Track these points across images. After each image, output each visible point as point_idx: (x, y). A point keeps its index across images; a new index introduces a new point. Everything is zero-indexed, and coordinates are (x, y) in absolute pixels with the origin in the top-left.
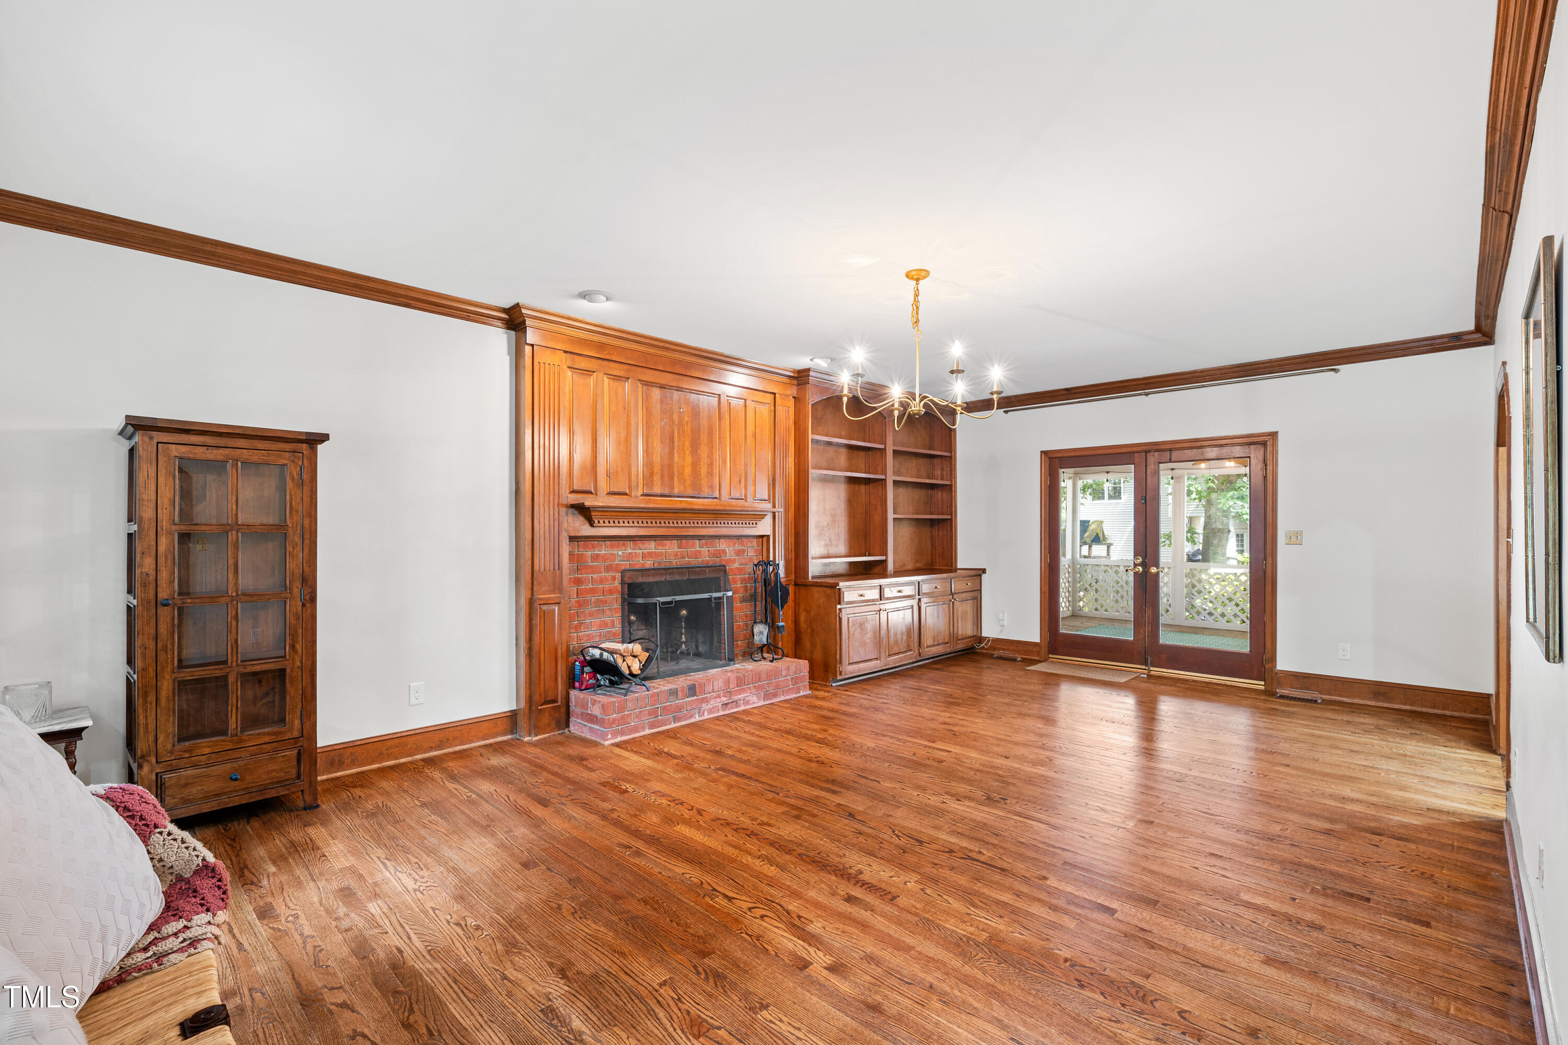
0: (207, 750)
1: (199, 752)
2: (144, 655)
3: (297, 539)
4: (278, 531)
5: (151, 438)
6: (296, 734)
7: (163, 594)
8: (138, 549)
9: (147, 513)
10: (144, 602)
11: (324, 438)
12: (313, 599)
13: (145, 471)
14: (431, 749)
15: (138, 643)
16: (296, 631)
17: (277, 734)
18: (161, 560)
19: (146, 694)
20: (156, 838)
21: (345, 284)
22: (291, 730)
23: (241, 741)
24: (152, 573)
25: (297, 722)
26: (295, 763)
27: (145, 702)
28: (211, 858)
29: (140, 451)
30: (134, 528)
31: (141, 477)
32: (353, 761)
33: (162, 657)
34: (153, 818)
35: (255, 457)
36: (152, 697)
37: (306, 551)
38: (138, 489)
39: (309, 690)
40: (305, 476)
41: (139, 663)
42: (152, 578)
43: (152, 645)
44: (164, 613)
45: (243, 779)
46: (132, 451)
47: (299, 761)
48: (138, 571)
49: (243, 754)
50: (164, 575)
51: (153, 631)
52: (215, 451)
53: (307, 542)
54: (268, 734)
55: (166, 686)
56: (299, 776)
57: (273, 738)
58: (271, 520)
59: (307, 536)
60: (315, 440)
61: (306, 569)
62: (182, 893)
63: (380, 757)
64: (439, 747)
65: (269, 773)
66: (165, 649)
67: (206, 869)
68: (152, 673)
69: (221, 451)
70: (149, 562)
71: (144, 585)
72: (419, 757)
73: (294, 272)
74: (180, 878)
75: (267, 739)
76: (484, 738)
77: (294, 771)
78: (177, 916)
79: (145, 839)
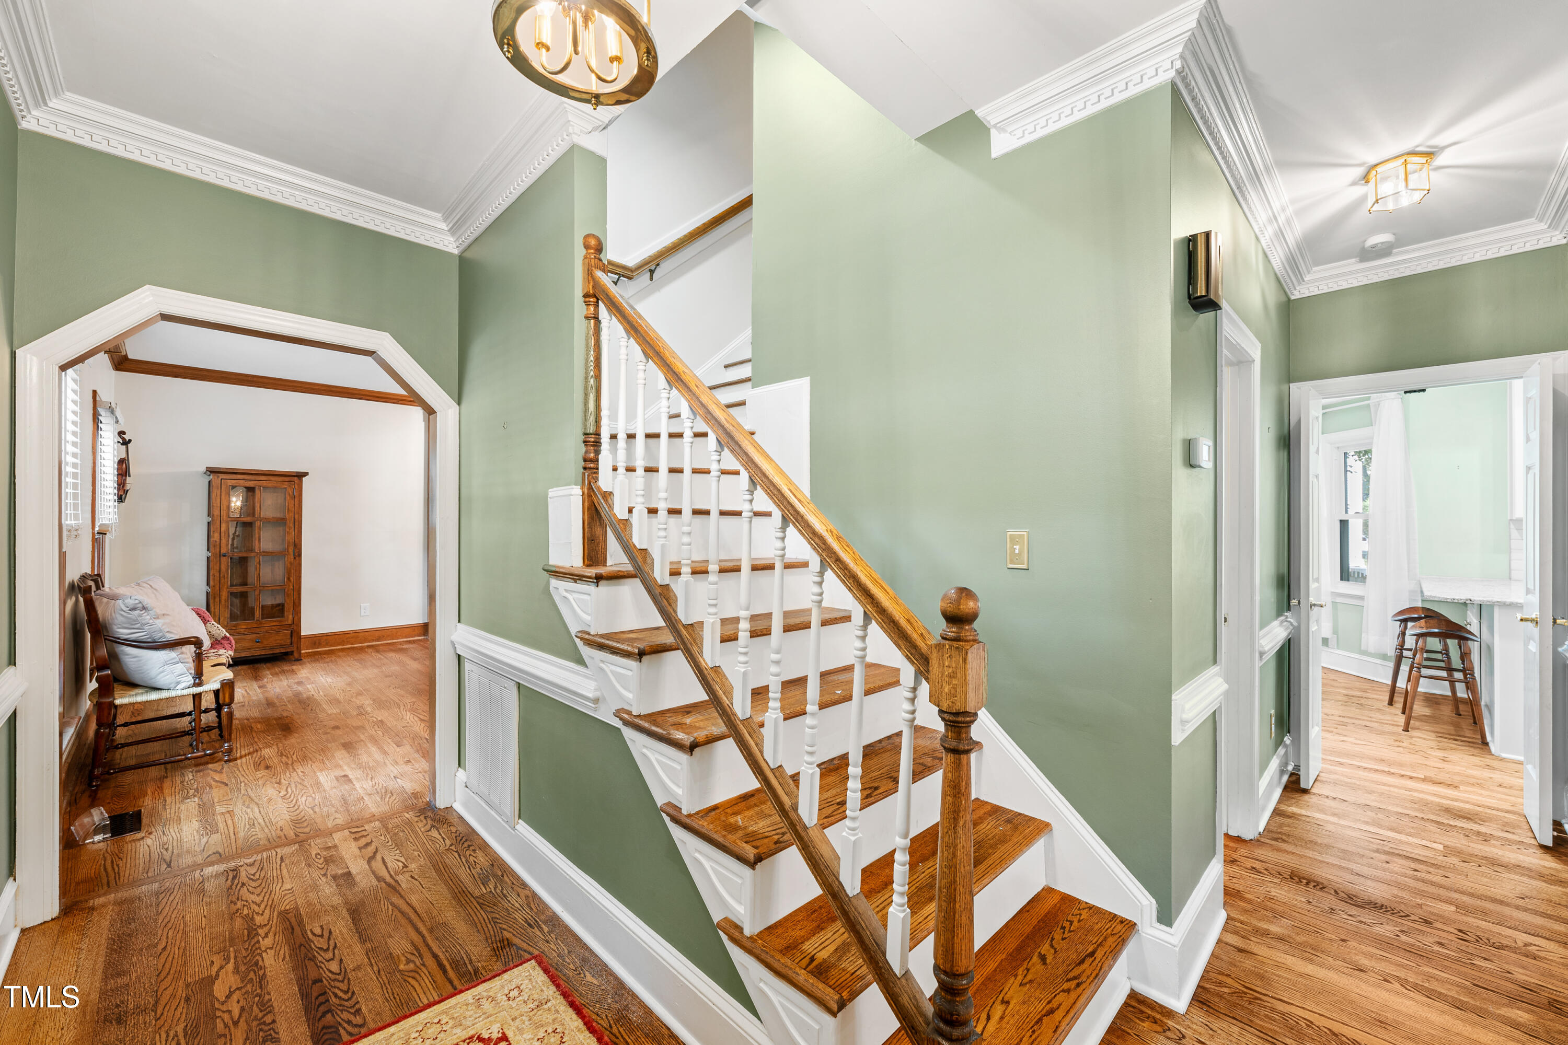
0: (244, 627)
1: (240, 627)
2: (214, 579)
3: (291, 525)
4: (280, 522)
5: (218, 477)
6: (290, 622)
7: (223, 551)
8: (212, 529)
9: (216, 512)
10: (213, 554)
11: (306, 474)
12: (300, 555)
13: (216, 492)
14: (373, 641)
15: (211, 574)
16: (290, 571)
17: (280, 621)
18: (223, 534)
19: (215, 598)
20: (208, 624)
21: (325, 390)
22: (288, 620)
23: (261, 624)
24: (218, 540)
25: (291, 617)
26: (289, 637)
27: (214, 602)
28: (228, 635)
29: (213, 483)
30: (210, 519)
31: (213, 496)
32: (327, 643)
33: (222, 581)
34: (208, 619)
35: (270, 484)
36: (217, 599)
37: (296, 531)
38: (213, 500)
39: (297, 601)
40: (296, 494)
41: (212, 583)
42: (218, 543)
43: (217, 575)
44: (224, 559)
45: (261, 642)
46: (209, 482)
47: (291, 636)
48: (211, 540)
49: (262, 630)
50: (224, 541)
51: (218, 568)
52: (249, 482)
53: (296, 526)
54: (278, 621)
55: (224, 594)
56: (291, 644)
57: (278, 623)
58: (279, 515)
59: (297, 524)
60: (301, 475)
61: (296, 540)
62: (217, 644)
63: (343, 643)
64: (378, 640)
65: (276, 640)
66: (224, 577)
67: (225, 638)
68: (218, 588)
69: (253, 482)
70: (216, 535)
71: (214, 546)
72: (365, 644)
73: (295, 386)
74: (216, 640)
75: (274, 624)
76: (406, 637)
77: (289, 641)
78: (215, 648)
79: (205, 624)
